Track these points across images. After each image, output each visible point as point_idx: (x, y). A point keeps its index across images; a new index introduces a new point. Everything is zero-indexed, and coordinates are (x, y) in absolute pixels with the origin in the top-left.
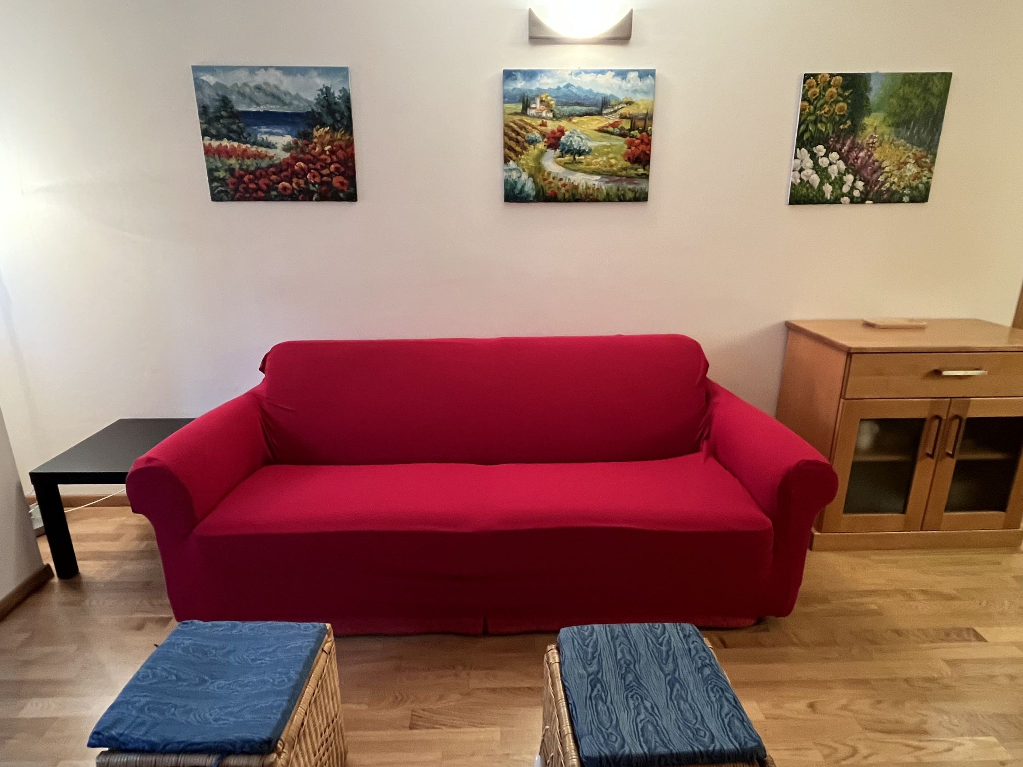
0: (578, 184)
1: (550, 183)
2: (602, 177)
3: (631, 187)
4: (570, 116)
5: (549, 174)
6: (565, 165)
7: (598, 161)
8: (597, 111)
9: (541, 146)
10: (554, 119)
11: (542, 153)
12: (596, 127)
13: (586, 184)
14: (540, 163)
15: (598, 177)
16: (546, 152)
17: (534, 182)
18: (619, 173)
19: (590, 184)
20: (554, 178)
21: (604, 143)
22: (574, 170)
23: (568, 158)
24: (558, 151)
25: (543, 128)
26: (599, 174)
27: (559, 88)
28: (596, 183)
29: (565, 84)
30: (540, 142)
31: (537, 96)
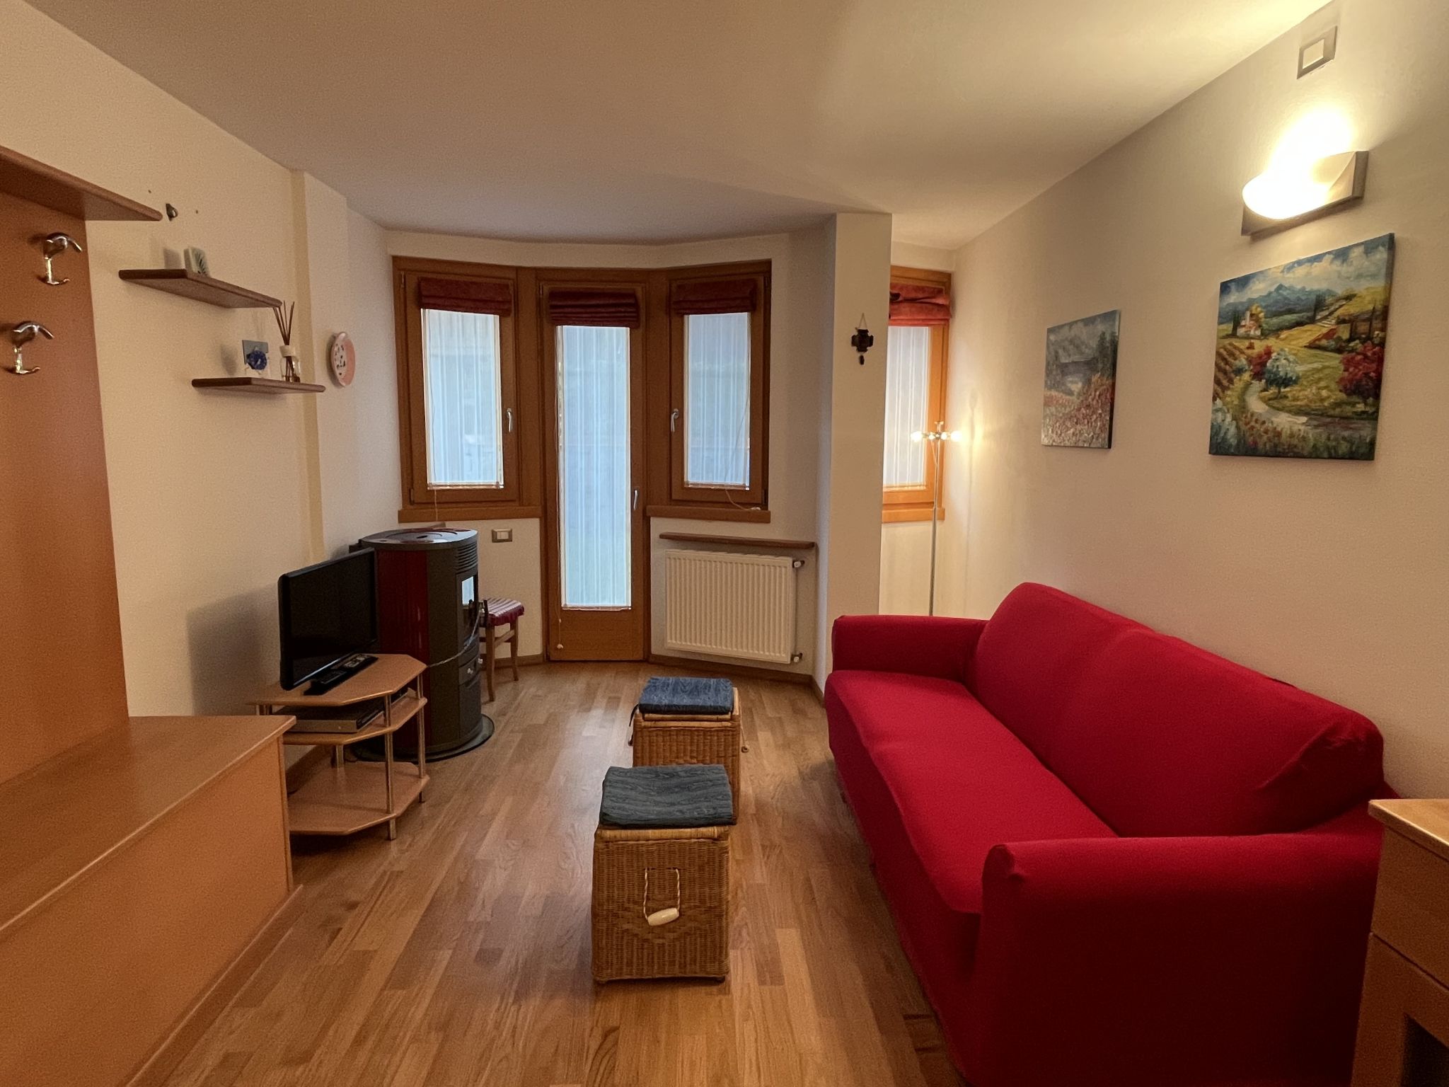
0: (1282, 430)
1: (1252, 428)
2: (1310, 419)
3: (1346, 434)
4: (1277, 331)
5: (1252, 415)
6: (1267, 401)
7: (1303, 394)
8: (1308, 317)
9: (1246, 376)
10: (1262, 338)
11: (1247, 386)
12: (1305, 342)
13: (1291, 429)
14: (1244, 401)
15: (1304, 419)
16: (1251, 383)
17: (1238, 427)
18: (1332, 412)
19: (1295, 428)
20: (1256, 421)
21: (1316, 365)
22: (1278, 409)
23: (1273, 390)
24: (1264, 381)
25: (1249, 352)
26: (1306, 414)
27: (1270, 293)
28: (1302, 428)
29: (1276, 286)
30: (1246, 370)
31: (1247, 309)
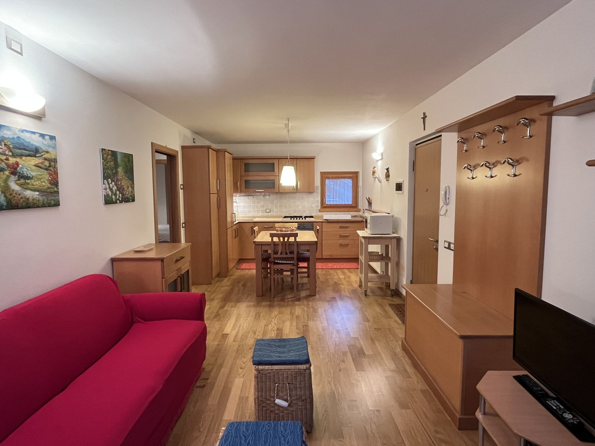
0: (29, 197)
1: (14, 197)
2: (40, 193)
3: (53, 198)
4: (21, 156)
5: (13, 190)
6: (20, 185)
7: (37, 183)
8: (34, 155)
9: (7, 173)
10: (13, 157)
11: (8, 177)
12: (33, 164)
13: (33, 197)
14: (7, 184)
15: (37, 193)
16: (10, 176)
17: (5, 196)
18: (47, 191)
19: (34, 197)
20: (16, 194)
21: (39, 173)
22: (26, 189)
23: (22, 181)
24: (17, 176)
25: (7, 161)
26: (38, 191)
27: (13, 138)
28: (37, 196)
29: (17, 136)
30: (6, 170)
31: (3, 141)
